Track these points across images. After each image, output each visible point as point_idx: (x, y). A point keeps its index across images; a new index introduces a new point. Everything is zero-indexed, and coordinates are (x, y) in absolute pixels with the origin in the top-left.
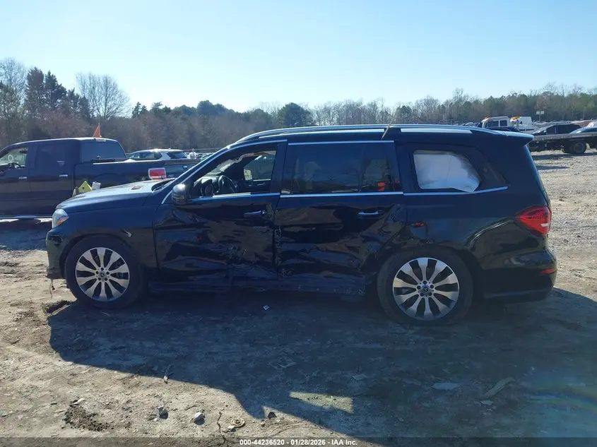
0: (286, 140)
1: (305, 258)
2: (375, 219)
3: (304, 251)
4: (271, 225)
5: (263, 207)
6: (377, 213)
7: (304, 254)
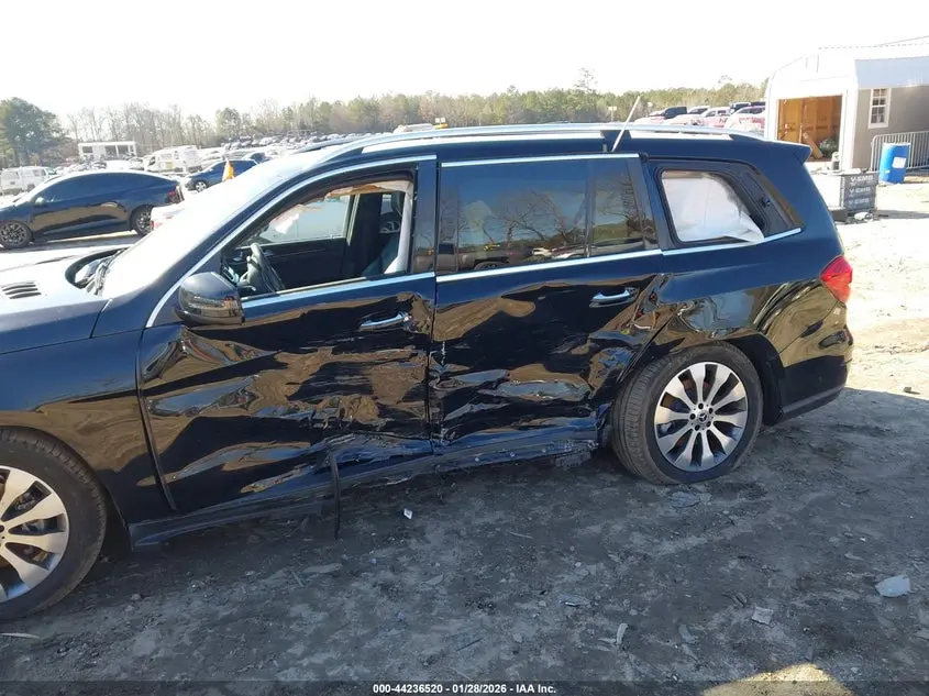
0: (434, 157)
1: (488, 399)
2: (621, 306)
3: (487, 385)
4: (424, 342)
5: (407, 307)
6: (626, 294)
7: (488, 392)
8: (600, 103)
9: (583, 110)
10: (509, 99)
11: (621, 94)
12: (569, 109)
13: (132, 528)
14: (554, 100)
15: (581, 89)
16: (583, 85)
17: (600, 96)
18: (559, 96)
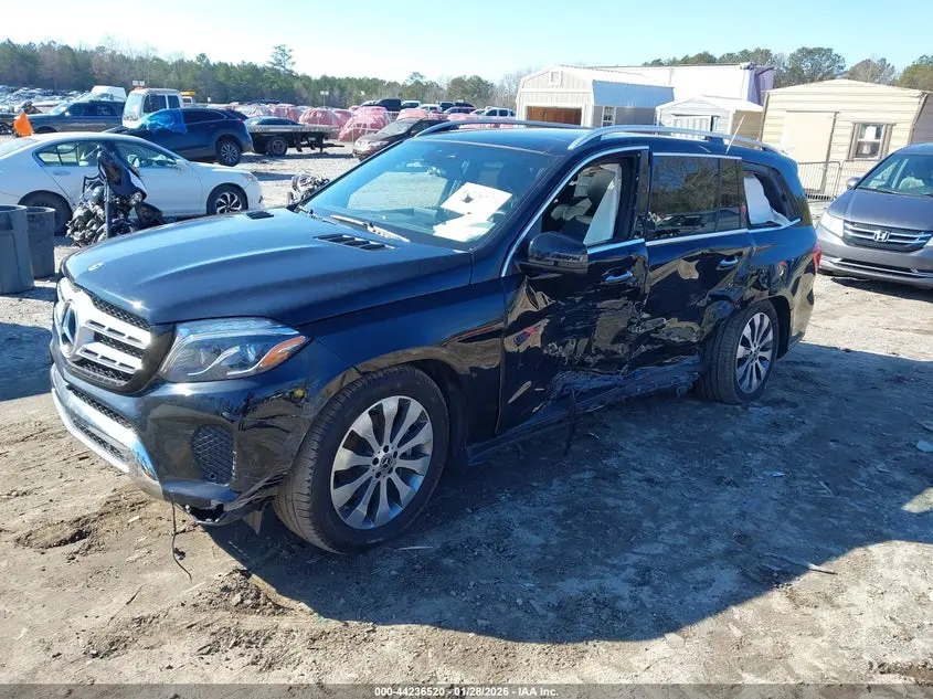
0: (648, 147)
8: (297, 85)
9: (280, 89)
10: (199, 68)
11: (318, 78)
12: (265, 87)
13: (469, 449)
14: (249, 76)
15: (278, 68)
16: (279, 63)
17: (297, 78)
18: (254, 71)
